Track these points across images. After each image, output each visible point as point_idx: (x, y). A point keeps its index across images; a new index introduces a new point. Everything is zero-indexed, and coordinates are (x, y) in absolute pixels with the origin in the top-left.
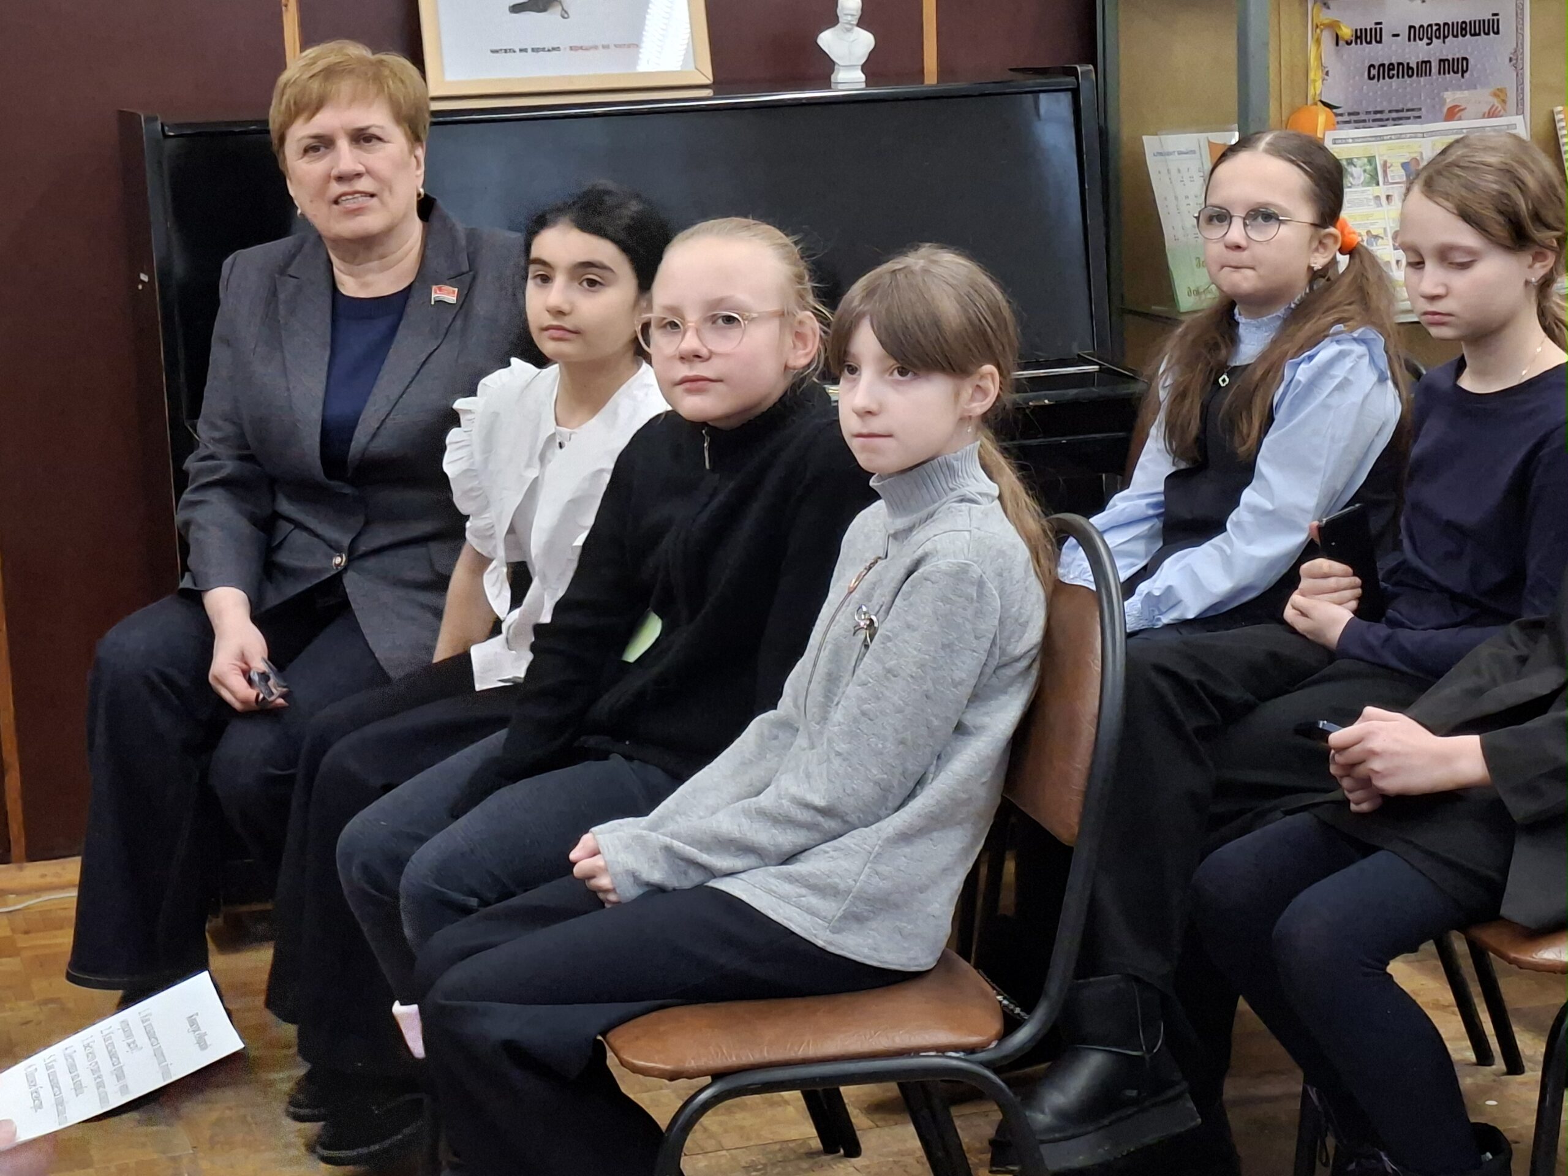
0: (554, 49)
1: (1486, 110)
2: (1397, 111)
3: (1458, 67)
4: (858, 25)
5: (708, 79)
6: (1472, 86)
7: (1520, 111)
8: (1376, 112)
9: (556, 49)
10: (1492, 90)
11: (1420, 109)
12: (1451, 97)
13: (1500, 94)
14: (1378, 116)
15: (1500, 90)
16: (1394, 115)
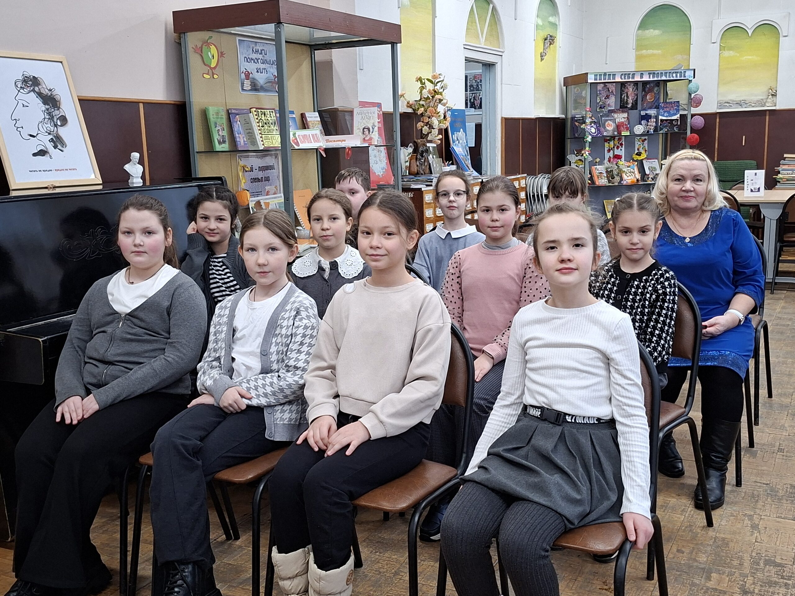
0: (50, 170)
1: (273, 192)
2: (258, 192)
3: (267, 179)
4: (138, 163)
5: (101, 182)
6: (271, 185)
7: (280, 193)
8: (254, 193)
9: (51, 170)
10: (274, 186)
11: (261, 192)
12: (267, 188)
13: (276, 187)
14: (254, 194)
15: (276, 186)
16: (257, 193)
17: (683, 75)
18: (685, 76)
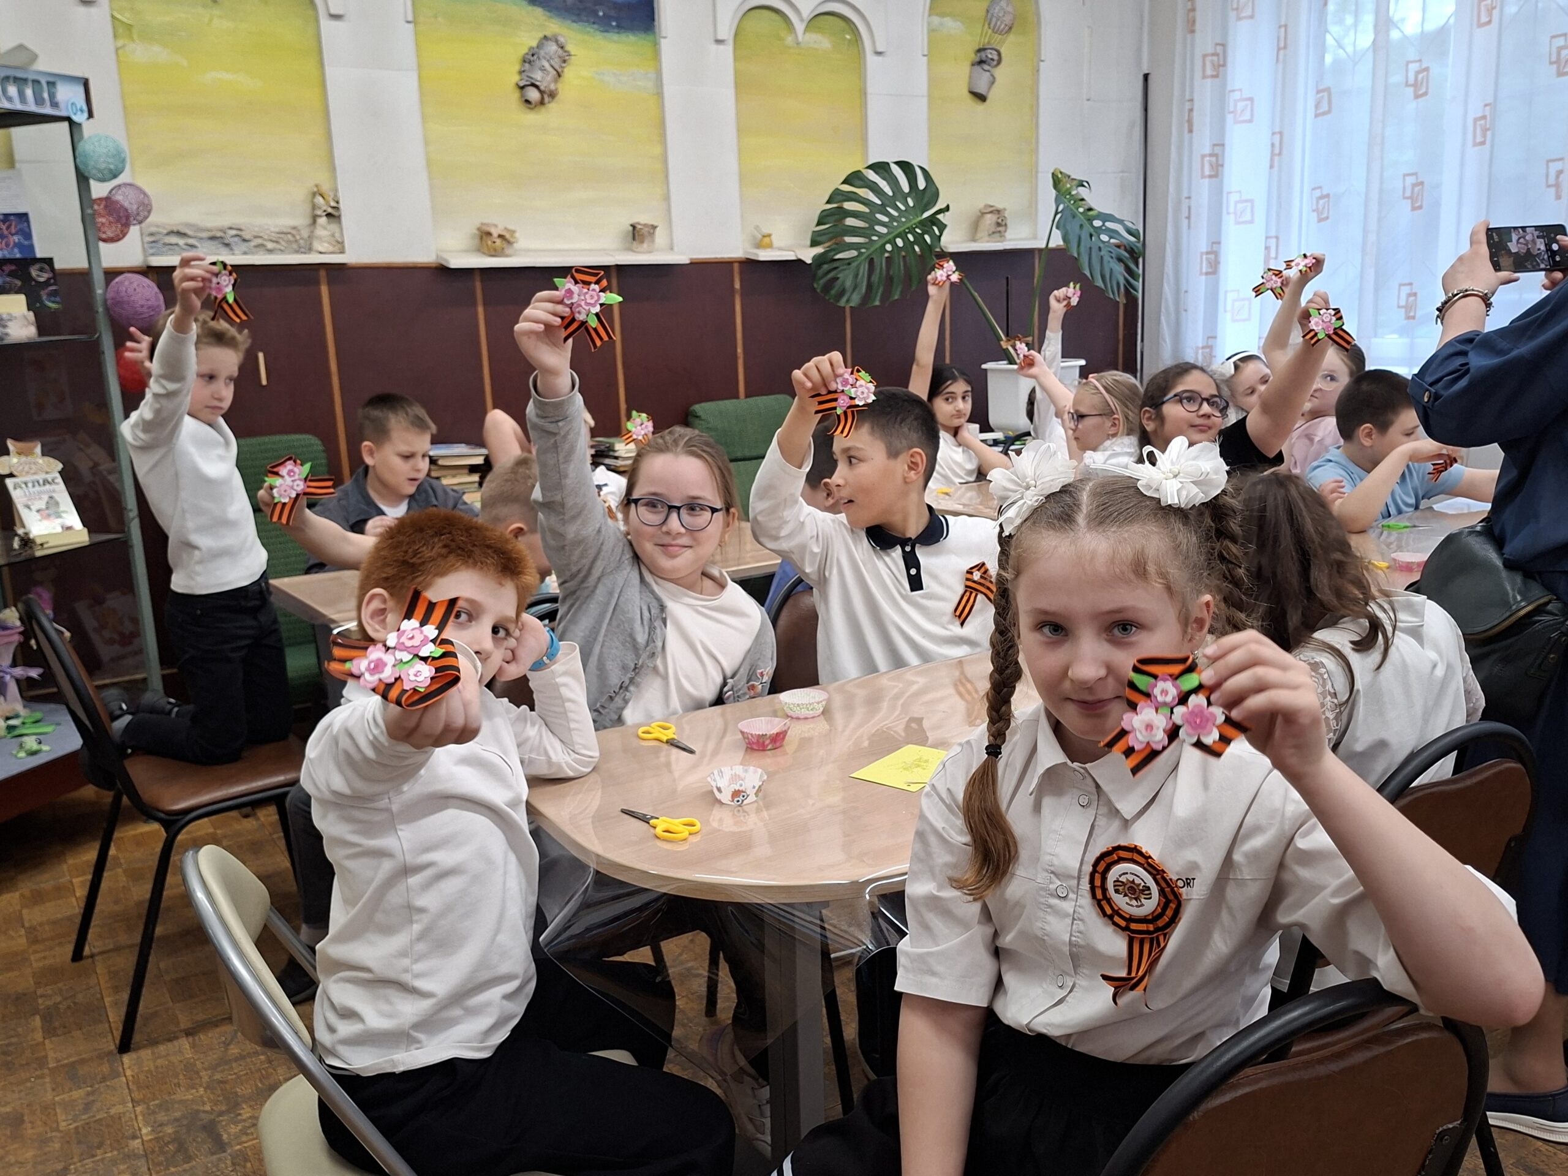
17: (46, 95)
18: (55, 104)
